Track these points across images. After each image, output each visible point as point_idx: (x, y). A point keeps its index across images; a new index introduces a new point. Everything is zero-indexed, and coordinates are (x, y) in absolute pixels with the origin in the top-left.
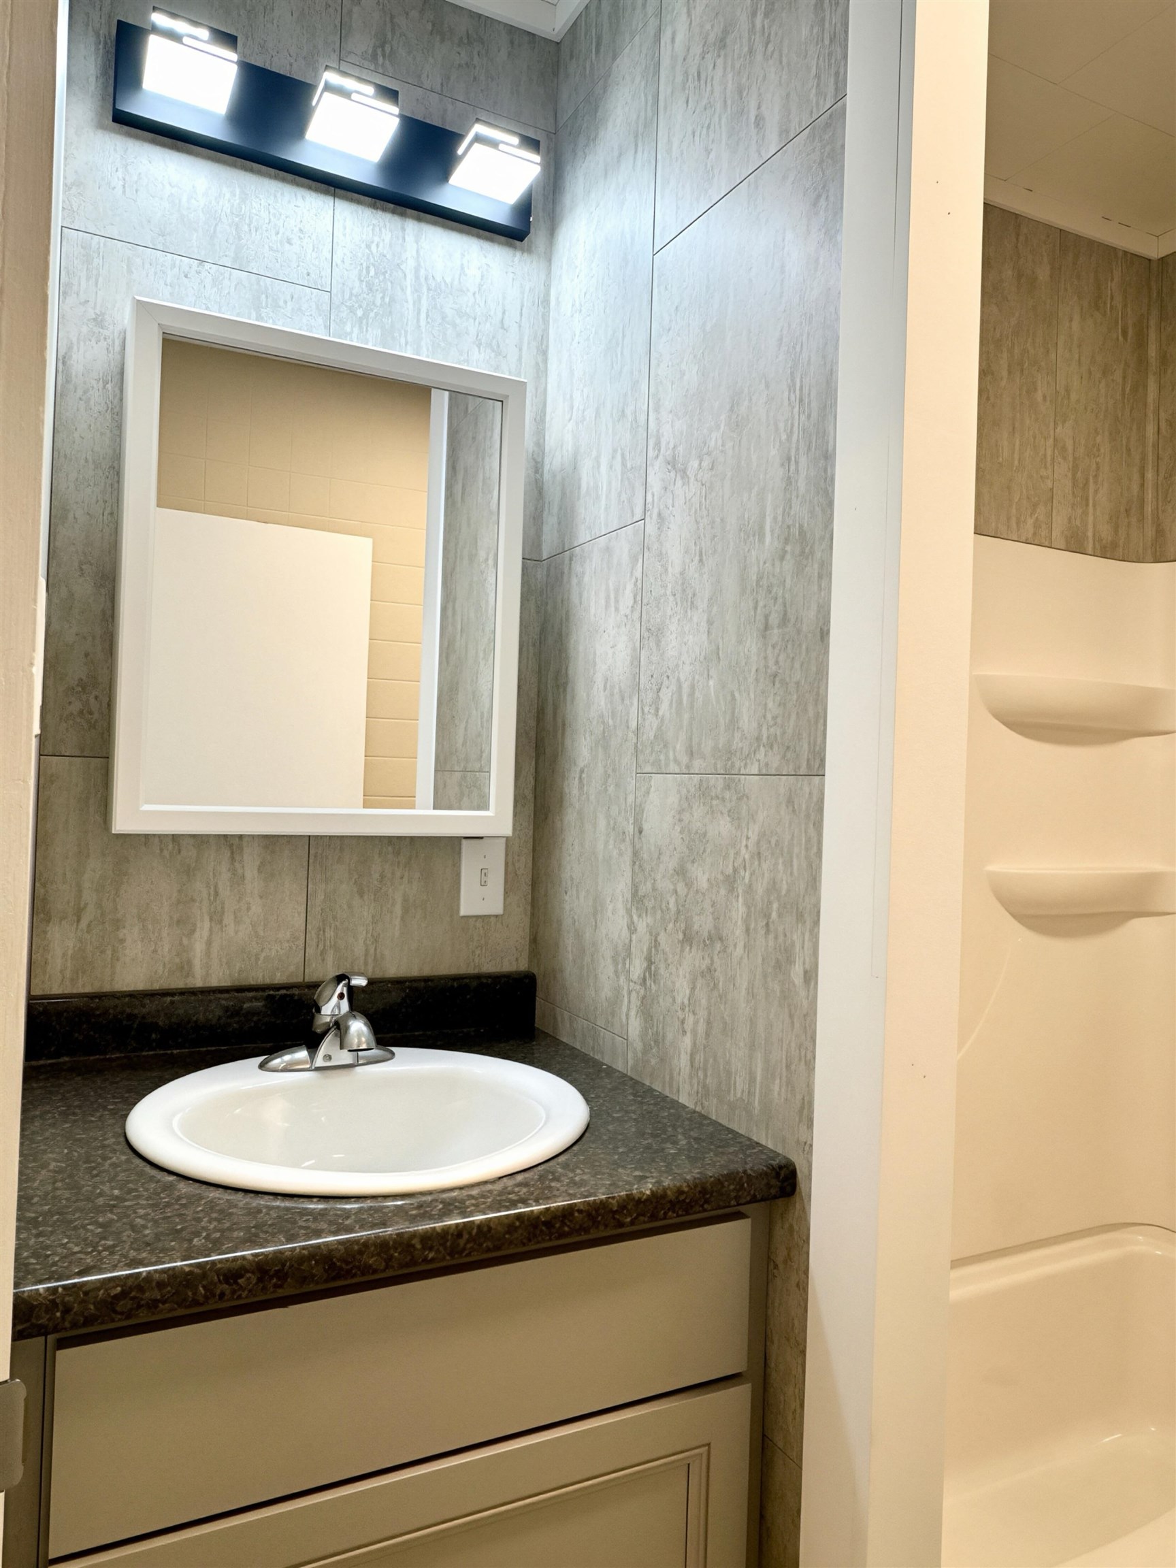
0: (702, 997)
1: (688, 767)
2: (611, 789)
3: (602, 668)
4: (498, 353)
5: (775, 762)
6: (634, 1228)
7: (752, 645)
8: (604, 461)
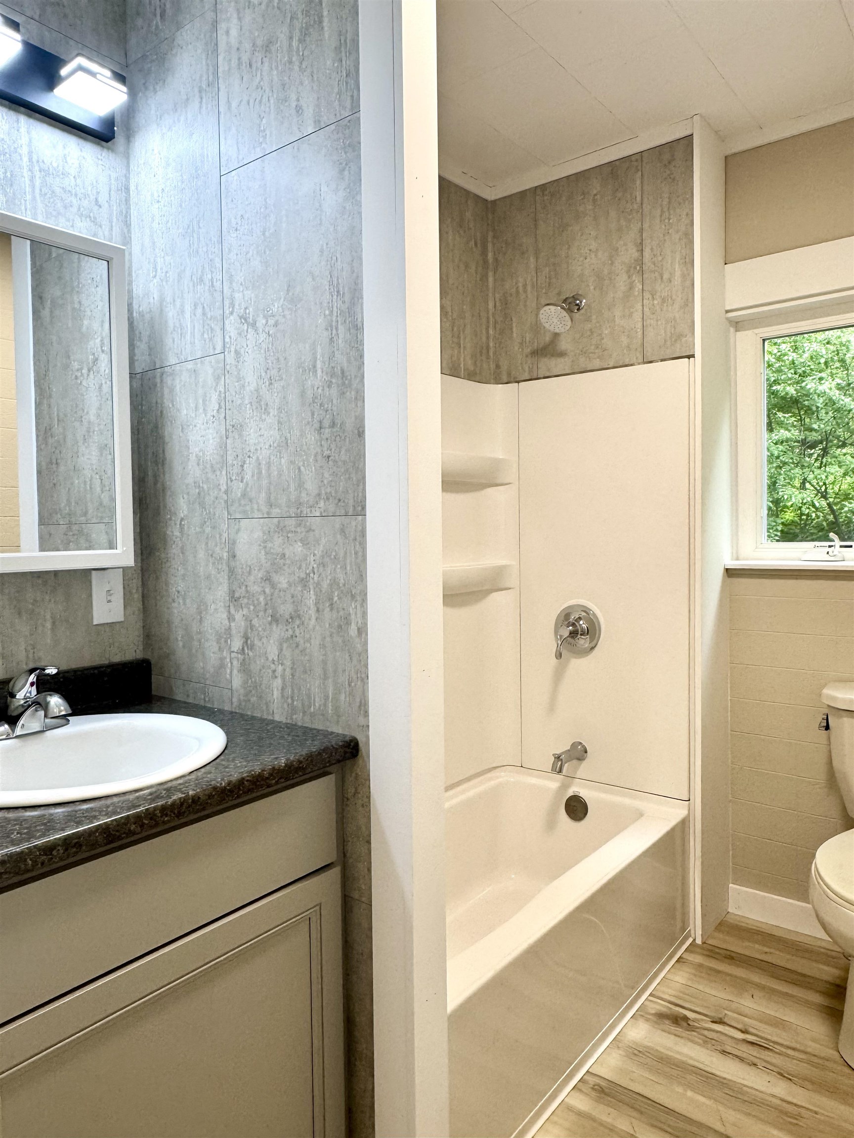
0: (287, 653)
1: (268, 513)
2: (208, 530)
3: (195, 450)
4: (94, 221)
5: (332, 508)
6: (279, 786)
7: (311, 437)
8: (188, 308)
